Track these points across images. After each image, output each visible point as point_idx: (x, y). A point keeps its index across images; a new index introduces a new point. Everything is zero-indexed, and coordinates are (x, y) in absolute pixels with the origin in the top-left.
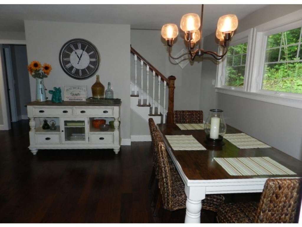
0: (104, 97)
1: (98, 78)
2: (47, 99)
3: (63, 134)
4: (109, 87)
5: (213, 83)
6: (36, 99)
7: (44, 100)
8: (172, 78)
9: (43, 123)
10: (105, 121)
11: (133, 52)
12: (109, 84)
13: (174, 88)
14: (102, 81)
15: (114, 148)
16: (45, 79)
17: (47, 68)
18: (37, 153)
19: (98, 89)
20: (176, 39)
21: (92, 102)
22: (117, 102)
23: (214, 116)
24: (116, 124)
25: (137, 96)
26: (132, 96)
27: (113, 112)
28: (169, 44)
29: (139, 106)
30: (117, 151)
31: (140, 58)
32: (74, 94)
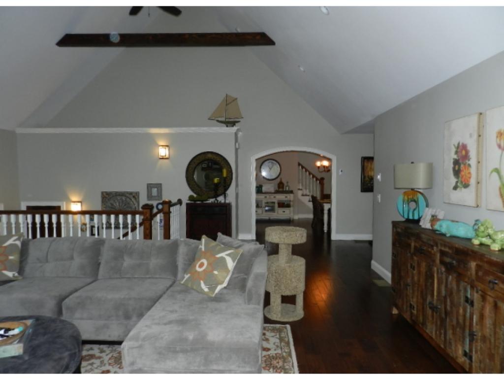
0: (285, 190)
1: (281, 179)
3: (264, 209)
8: (322, 179)
10: (284, 203)
11: (299, 164)
12: (287, 183)
14: (283, 181)
19: (281, 185)
21: (277, 192)
22: (292, 192)
24: (292, 203)
25: (301, 190)
26: (299, 189)
27: (290, 197)
28: (319, 167)
29: (303, 195)
30: (292, 219)
31: (303, 167)
32: (267, 188)
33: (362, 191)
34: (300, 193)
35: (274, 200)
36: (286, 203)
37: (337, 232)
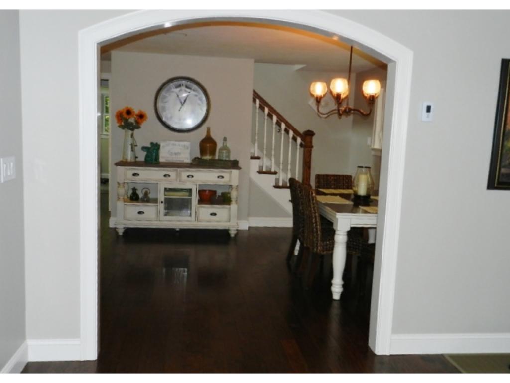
0: (217, 157)
1: (209, 130)
2: (137, 160)
3: (162, 207)
4: (225, 144)
5: (369, 143)
6: (123, 158)
7: (133, 161)
8: (309, 134)
9: (131, 192)
10: (215, 192)
11: (254, 95)
12: (225, 140)
13: (312, 147)
14: (213, 136)
15: (230, 228)
16: (136, 131)
17: (142, 116)
18: (124, 233)
19: (209, 146)
20: (324, 95)
21: (198, 163)
22: (234, 165)
23: (362, 173)
24: (233, 194)
25: (258, 158)
26: (253, 158)
27: (231, 177)
28: (318, 100)
29: (261, 172)
30: (232, 233)
31: (264, 104)
32: (172, 153)
33: (491, 185)
34: (255, 165)
35: (187, 186)
36: (219, 193)
37: (397, 328)
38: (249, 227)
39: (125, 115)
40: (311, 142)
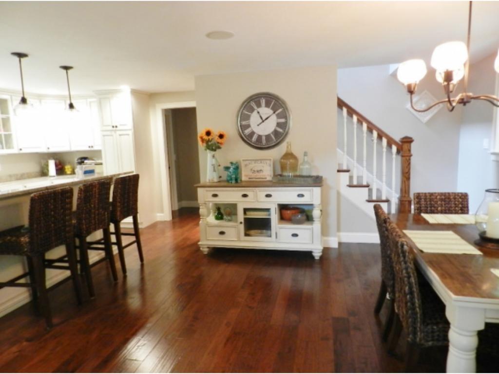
0: (298, 173)
1: (289, 145)
2: (221, 179)
3: (242, 227)
4: (305, 159)
7: (218, 180)
8: (408, 141)
11: (341, 104)
12: (305, 154)
13: (411, 155)
14: (294, 151)
15: (313, 250)
16: (218, 151)
17: (221, 136)
18: (209, 252)
19: (289, 162)
22: (317, 181)
24: (316, 213)
25: (347, 171)
26: (340, 171)
28: (411, 89)
29: (351, 186)
30: (317, 255)
31: (351, 112)
32: (254, 171)
35: (266, 206)
38: (340, 244)
39: (206, 138)
40: (410, 150)
